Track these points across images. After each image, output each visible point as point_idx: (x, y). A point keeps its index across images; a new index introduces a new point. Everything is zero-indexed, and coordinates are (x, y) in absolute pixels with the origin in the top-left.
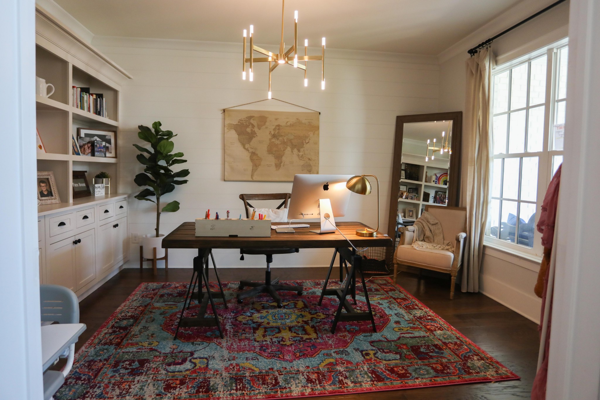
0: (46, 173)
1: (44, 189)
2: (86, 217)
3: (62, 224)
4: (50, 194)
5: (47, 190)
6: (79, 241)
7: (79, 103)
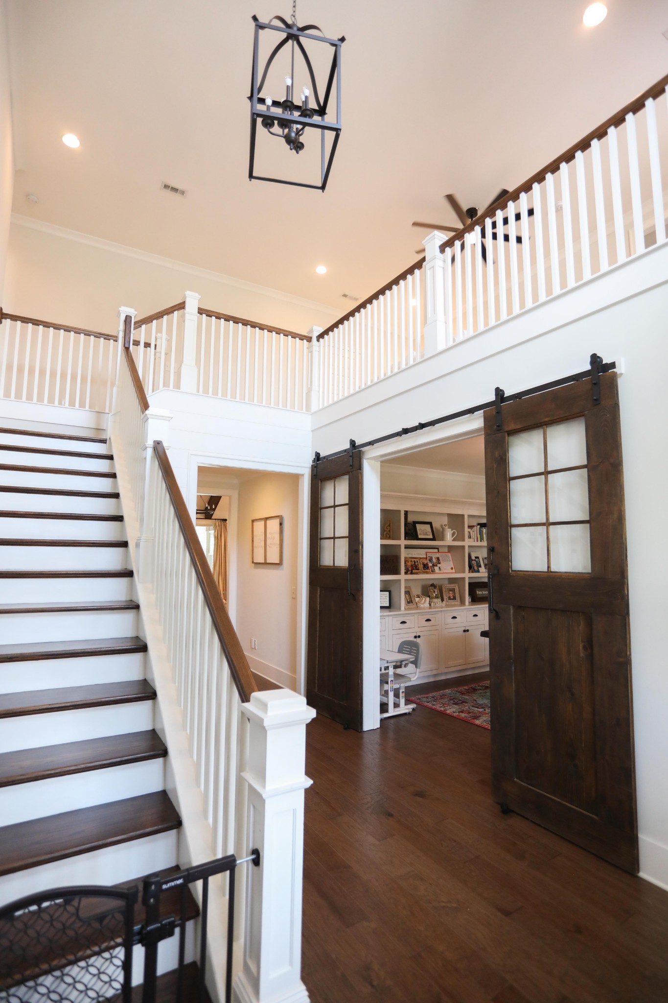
0: (453, 585)
1: (451, 595)
2: (475, 615)
3: (454, 618)
4: (454, 598)
5: (453, 596)
6: (468, 631)
7: (479, 536)
